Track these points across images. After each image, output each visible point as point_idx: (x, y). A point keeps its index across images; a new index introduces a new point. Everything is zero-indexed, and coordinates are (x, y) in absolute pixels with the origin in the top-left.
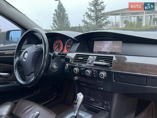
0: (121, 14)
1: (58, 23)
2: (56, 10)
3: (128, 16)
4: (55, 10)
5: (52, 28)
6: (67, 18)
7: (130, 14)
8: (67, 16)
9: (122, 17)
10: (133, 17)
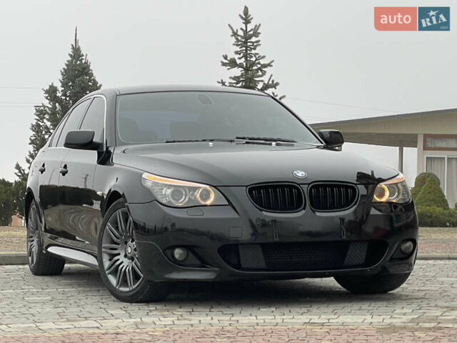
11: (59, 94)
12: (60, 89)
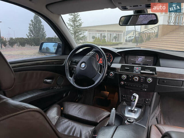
0: (89, 30)
1: (35, 33)
2: (32, 21)
3: (94, 32)
6: (43, 29)
7: (96, 31)
9: (89, 33)
10: (98, 33)
11: (33, 21)
12: (33, 20)
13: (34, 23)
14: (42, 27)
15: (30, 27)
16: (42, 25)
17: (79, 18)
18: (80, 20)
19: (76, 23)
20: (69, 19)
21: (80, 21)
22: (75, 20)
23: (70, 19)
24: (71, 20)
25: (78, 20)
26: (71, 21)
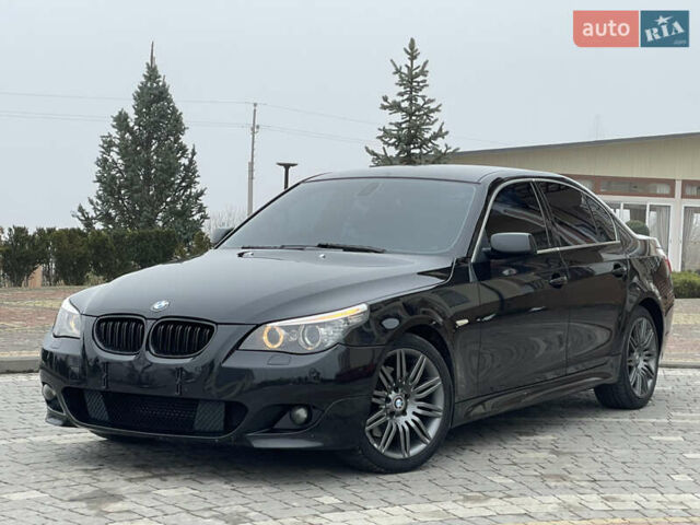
4: (116, 119)
5: (88, 222)
6: (190, 171)
8: (191, 161)
11: (131, 124)
12: (132, 116)
13: (132, 133)
14: (184, 161)
15: (103, 163)
16: (183, 149)
17: (435, 128)
18: (440, 134)
19: (417, 151)
20: (381, 133)
21: (439, 142)
22: (415, 136)
23: (384, 130)
24: (391, 136)
25: (427, 136)
26: (393, 140)
